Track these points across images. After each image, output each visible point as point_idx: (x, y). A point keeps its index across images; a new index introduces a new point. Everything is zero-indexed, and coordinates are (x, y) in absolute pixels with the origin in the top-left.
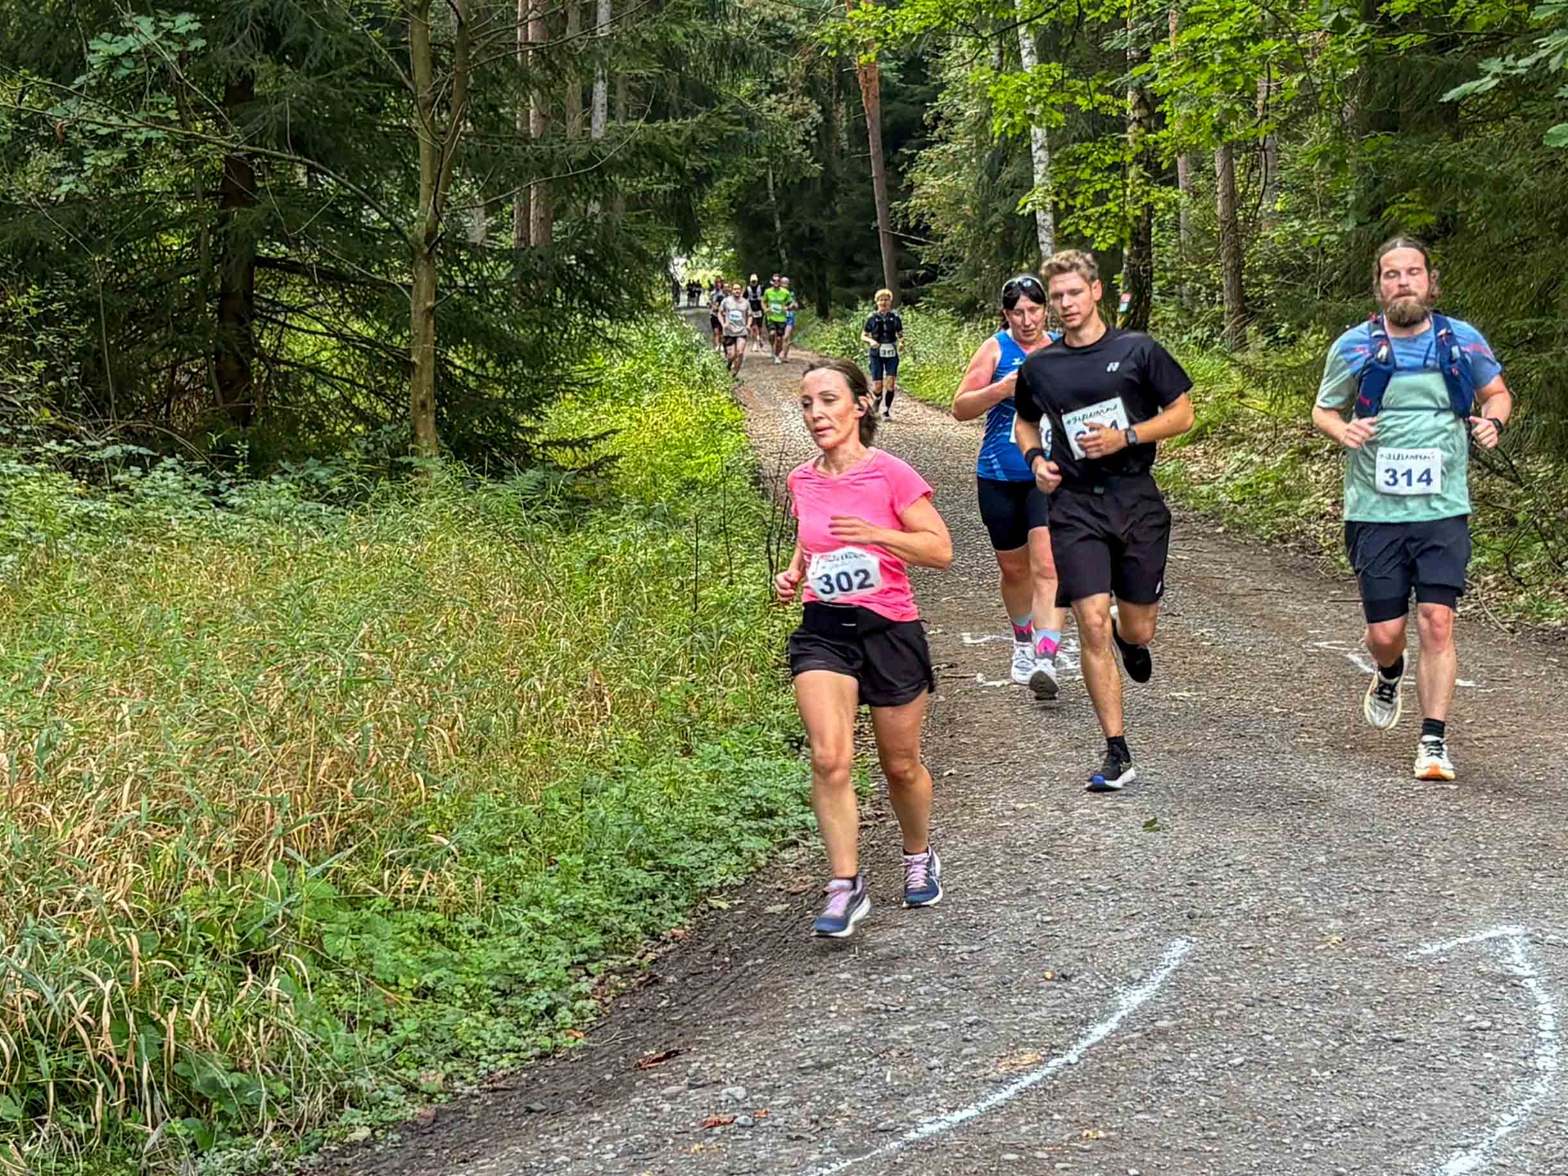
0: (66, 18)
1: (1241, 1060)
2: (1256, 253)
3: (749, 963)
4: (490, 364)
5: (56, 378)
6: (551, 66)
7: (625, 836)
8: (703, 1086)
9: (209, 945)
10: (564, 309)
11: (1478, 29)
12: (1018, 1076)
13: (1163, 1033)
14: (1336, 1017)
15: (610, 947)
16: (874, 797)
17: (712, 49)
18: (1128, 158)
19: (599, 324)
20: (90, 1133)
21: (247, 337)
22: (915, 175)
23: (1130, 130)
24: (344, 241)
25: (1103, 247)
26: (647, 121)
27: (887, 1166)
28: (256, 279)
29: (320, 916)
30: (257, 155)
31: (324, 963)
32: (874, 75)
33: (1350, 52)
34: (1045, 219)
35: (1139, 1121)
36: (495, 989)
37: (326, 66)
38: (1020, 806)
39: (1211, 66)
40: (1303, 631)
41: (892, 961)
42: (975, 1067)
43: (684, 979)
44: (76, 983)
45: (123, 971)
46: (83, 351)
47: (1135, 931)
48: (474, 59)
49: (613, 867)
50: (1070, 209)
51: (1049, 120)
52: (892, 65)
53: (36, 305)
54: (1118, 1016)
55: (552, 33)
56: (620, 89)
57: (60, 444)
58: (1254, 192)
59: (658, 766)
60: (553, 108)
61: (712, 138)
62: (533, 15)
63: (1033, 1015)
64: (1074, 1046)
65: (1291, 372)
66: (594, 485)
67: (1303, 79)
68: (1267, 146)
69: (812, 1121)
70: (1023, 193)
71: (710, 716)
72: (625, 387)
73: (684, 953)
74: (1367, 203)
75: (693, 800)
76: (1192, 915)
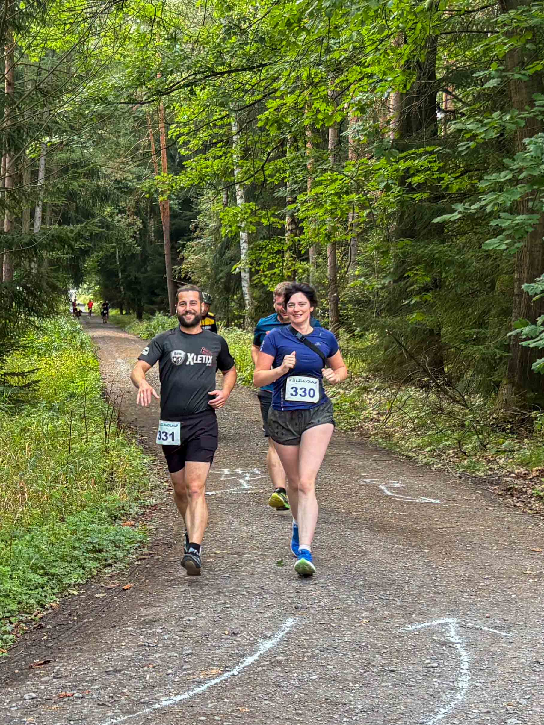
1: (316, 677)
2: (346, 294)
3: (86, 620)
6: (14, 199)
7: (31, 559)
8: (60, 678)
10: (16, 312)
11: (454, 191)
12: (209, 680)
13: (280, 662)
14: (363, 659)
15: (21, 610)
16: (150, 545)
17: (92, 193)
18: (285, 248)
19: (32, 319)
22: (185, 253)
23: (286, 235)
26: (60, 225)
27: (144, 720)
32: (167, 206)
33: (392, 200)
34: (245, 276)
35: (265, 704)
38: (218, 552)
39: (325, 206)
40: (358, 474)
41: (153, 622)
42: (189, 674)
43: (55, 627)
47: (269, 614)
49: (24, 573)
50: (257, 271)
51: (248, 229)
52: (176, 202)
54: (258, 653)
55: (14, 183)
56: (48, 209)
58: (345, 266)
59: (47, 527)
60: (15, 218)
61: (88, 234)
62: (7, 174)
63: (217, 651)
64: (237, 667)
65: (360, 351)
66: (27, 394)
67: (370, 213)
68: (352, 243)
69: (110, 697)
70: (235, 263)
71: (74, 504)
72: (44, 349)
73: (55, 614)
74: (399, 272)
75: (64, 543)
76: (297, 607)
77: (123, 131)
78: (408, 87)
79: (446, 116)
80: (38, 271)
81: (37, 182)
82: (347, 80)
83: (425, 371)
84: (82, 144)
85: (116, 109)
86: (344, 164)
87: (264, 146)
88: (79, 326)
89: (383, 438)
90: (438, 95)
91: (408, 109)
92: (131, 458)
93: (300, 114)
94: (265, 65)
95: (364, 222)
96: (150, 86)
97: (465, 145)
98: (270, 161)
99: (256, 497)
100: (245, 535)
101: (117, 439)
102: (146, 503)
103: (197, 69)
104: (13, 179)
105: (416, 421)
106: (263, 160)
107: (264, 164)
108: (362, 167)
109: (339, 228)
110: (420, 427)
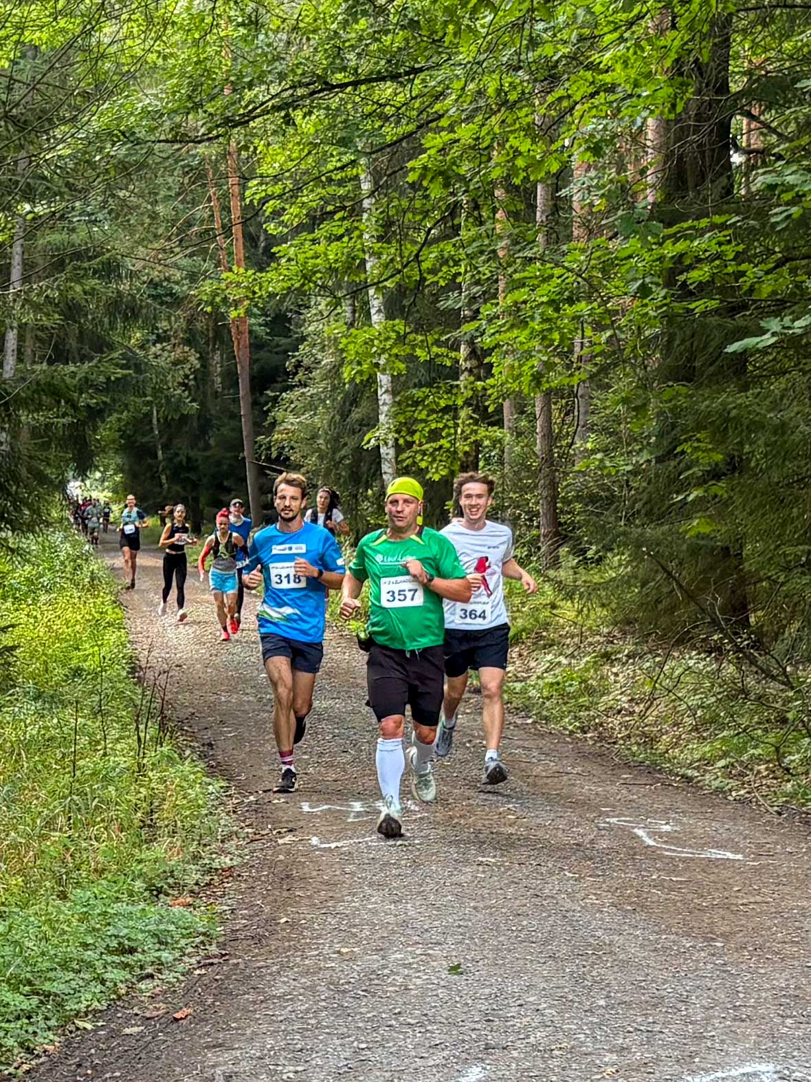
2: (569, 485)
3: (108, 1075)
7: (7, 965)
11: (764, 296)
16: (221, 939)
17: (108, 306)
18: (460, 402)
19: (3, 535)
22: (278, 414)
23: (462, 378)
25: (436, 478)
26: (50, 363)
32: (245, 328)
33: (652, 313)
34: (387, 452)
38: (344, 950)
39: (531, 324)
40: (596, 809)
47: (438, 1058)
50: (410, 445)
51: (392, 368)
52: (261, 320)
56: (28, 336)
58: (568, 433)
59: (37, 907)
61: (102, 379)
65: (596, 587)
67: (611, 336)
68: (579, 394)
70: (368, 431)
71: (84, 867)
72: (25, 589)
73: (53, 1065)
74: (665, 443)
75: (66, 937)
76: (487, 1047)
77: (163, 193)
78: (679, 109)
79: (749, 160)
80: (12, 449)
81: (8, 286)
82: (569, 97)
83: (715, 622)
84: (89, 215)
85: (150, 152)
86: (565, 248)
87: (418, 218)
88: (87, 547)
89: (639, 744)
90: (733, 121)
91: (679, 147)
92: (184, 784)
93: (484, 159)
94: (421, 70)
95: (601, 353)
96: (211, 110)
97: (781, 213)
98: (430, 244)
99: (411, 852)
100: (391, 919)
101: (158, 748)
102: (215, 865)
103: (297, 79)
105: (699, 713)
106: (416, 242)
107: (420, 250)
108: (598, 254)
109: (556, 365)
110: (706, 725)
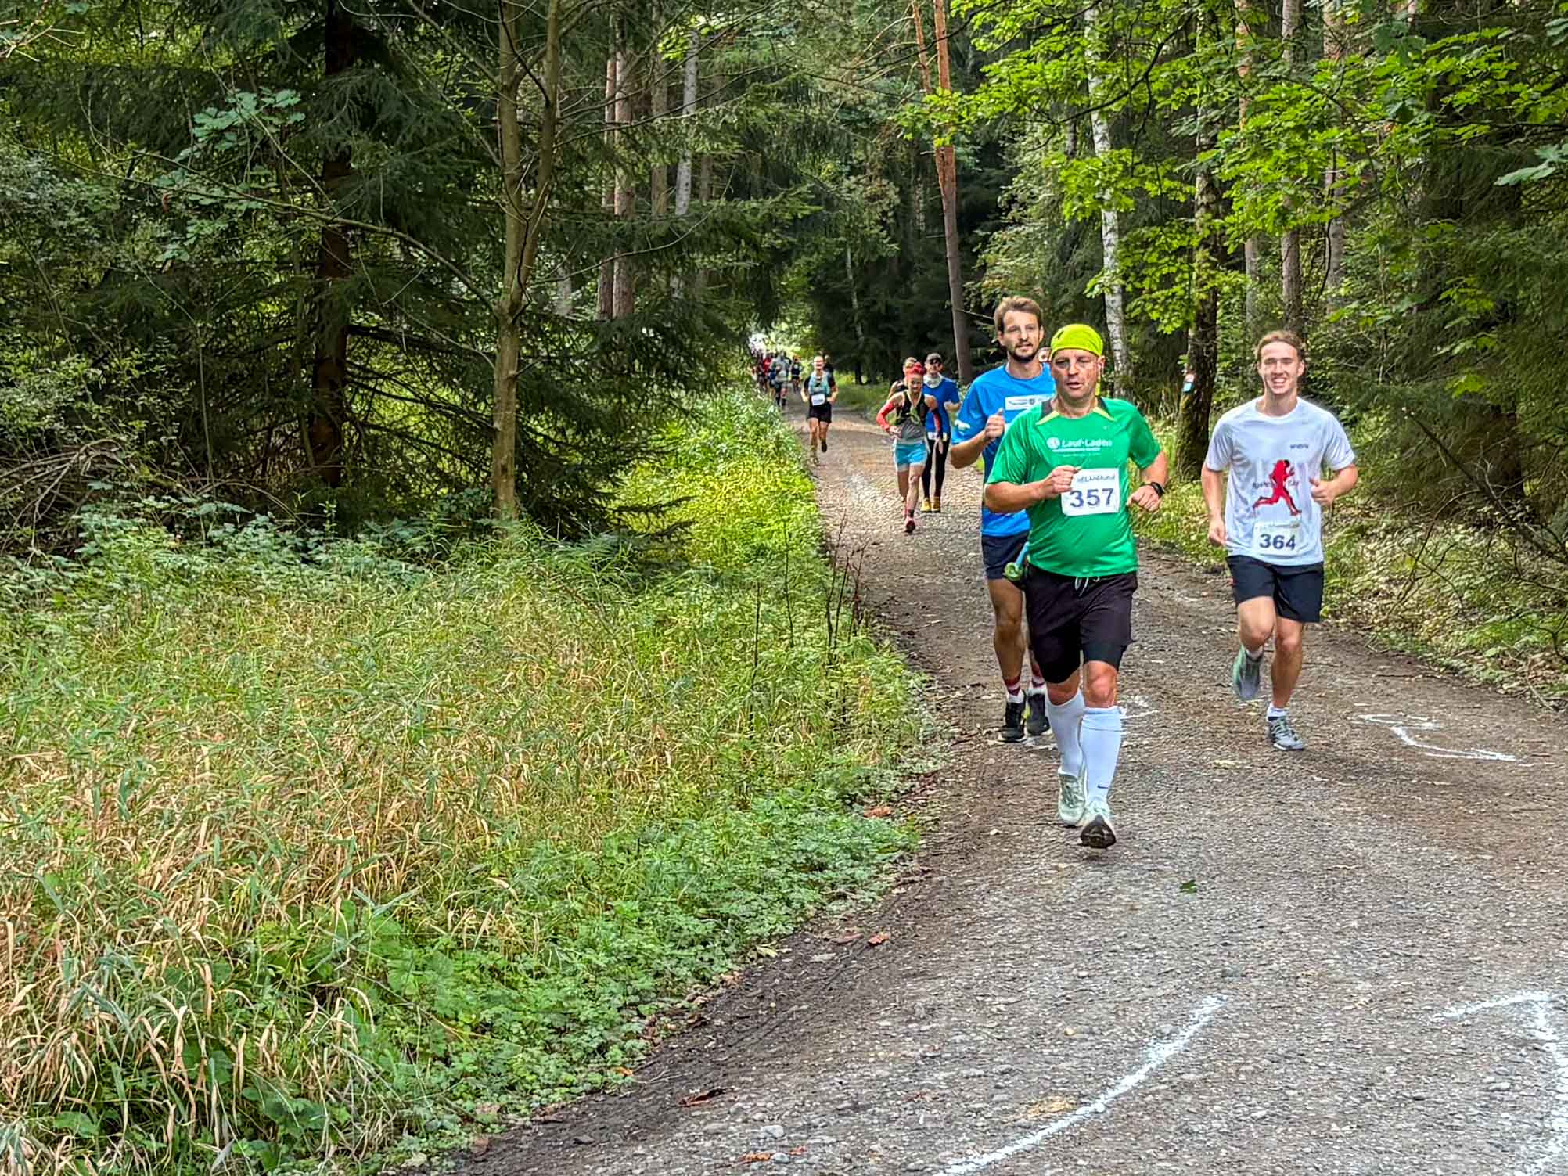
0: (175, 93)
1: (1264, 1113)
2: (1321, 335)
3: (794, 1008)
4: (569, 432)
5: (156, 438)
6: (635, 146)
7: (679, 884)
8: (743, 1124)
9: (279, 976)
10: (642, 380)
11: (1541, 120)
12: (1046, 1123)
13: (1190, 1085)
14: (1358, 1074)
15: (661, 990)
16: (923, 854)
17: (794, 133)
19: (675, 395)
20: (161, 1151)
21: (339, 402)
22: (988, 256)
23: (1197, 215)
24: (432, 310)
25: (1169, 330)
26: (729, 198)
28: (350, 347)
29: (385, 952)
30: (354, 227)
31: (388, 998)
32: (951, 158)
33: (1413, 141)
34: (1114, 300)
35: (1161, 1169)
36: (550, 1026)
37: (418, 142)
38: (1062, 866)
39: (1276, 153)
40: (1349, 704)
41: (931, 1010)
42: (1005, 1112)
43: (731, 1022)
44: (151, 1008)
45: (197, 999)
46: (183, 412)
47: (1168, 989)
48: (561, 136)
49: (667, 914)
50: (1138, 292)
51: (1118, 204)
52: (969, 149)
53: (138, 367)
54: (1146, 1068)
55: (634, 114)
56: (704, 167)
57: (158, 499)
58: (1318, 278)
59: (713, 819)
60: (637, 186)
61: (788, 216)
62: (618, 95)
63: (1064, 1065)
64: (1102, 1096)
66: (666, 550)
67: (1366, 167)
68: (1331, 232)
69: (845, 1160)
70: (1092, 276)
71: (767, 772)
72: (700, 456)
73: (732, 997)
74: (1429, 289)
75: (746, 852)
76: (1224, 974)
77: (857, 4)
80: (686, 296)
81: (681, 110)
83: (1484, 492)
84: (773, 29)
86: (1314, 66)
87: (1148, 32)
88: (771, 409)
89: (1398, 631)
92: (882, 677)
95: (1357, 186)
97: (1560, 26)
98: (1161, 63)
101: (853, 639)
102: (915, 770)
104: (632, 106)
105: (1467, 595)
106: (1146, 60)
107: (1149, 69)
108: (1352, 73)
109: (1304, 199)
110: (1475, 608)
